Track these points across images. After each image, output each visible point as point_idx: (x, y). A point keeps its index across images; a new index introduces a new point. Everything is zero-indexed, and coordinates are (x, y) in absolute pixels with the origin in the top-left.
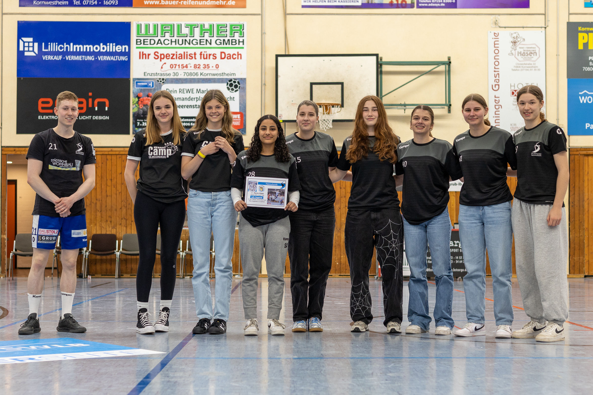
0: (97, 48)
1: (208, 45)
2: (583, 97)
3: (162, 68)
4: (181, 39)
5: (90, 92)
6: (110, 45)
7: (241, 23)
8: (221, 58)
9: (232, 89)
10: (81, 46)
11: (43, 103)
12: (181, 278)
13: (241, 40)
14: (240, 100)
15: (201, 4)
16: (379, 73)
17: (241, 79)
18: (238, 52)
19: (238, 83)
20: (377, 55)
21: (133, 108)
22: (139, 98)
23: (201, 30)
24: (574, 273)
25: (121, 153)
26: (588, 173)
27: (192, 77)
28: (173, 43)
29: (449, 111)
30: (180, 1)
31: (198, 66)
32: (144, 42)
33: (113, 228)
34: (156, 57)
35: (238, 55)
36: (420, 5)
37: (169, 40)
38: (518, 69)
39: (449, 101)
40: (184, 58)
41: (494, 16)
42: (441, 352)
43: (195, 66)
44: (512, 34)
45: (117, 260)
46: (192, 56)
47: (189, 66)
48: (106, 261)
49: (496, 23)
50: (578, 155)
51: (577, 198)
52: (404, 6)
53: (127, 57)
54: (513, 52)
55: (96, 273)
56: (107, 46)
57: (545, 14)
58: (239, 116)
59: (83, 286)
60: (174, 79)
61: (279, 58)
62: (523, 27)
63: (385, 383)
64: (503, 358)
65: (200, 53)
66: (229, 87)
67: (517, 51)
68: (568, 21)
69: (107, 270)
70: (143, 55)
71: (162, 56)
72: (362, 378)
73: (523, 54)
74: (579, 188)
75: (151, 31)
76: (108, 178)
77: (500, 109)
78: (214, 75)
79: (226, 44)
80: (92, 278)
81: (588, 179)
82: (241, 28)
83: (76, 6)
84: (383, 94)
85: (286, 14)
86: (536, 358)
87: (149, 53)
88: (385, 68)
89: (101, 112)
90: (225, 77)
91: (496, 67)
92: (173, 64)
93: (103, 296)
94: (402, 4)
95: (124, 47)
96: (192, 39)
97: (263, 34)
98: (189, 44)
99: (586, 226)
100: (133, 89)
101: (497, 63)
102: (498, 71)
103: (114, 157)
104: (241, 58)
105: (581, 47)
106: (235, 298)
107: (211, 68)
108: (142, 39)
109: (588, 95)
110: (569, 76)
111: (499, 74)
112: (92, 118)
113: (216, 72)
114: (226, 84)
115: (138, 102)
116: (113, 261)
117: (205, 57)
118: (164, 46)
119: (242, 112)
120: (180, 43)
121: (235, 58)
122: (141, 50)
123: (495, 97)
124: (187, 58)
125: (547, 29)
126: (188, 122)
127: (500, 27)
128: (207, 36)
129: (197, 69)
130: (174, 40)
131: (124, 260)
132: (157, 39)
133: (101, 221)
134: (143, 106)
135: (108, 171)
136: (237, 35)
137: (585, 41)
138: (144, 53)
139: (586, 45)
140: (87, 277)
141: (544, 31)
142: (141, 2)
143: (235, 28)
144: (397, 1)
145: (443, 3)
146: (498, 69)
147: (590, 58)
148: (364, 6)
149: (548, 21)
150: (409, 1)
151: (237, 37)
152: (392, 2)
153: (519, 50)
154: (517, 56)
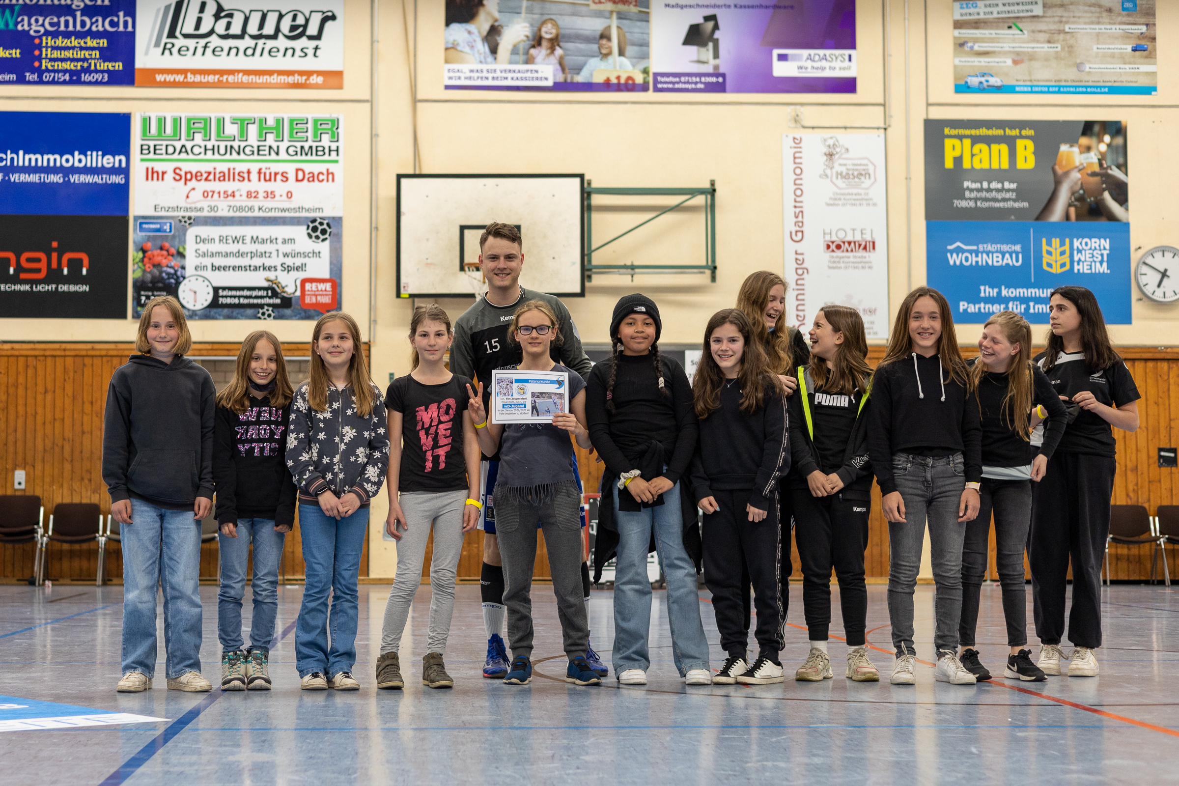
0: (67, 161)
1: (273, 156)
2: (955, 255)
3: (187, 197)
4: (222, 145)
5: (55, 240)
6: (91, 155)
7: (334, 116)
8: (297, 180)
9: (317, 237)
10: (39, 156)
13: (334, 146)
14: (331, 257)
15: (261, 81)
16: (585, 208)
17: (334, 218)
18: (328, 170)
19: (328, 225)
20: (581, 176)
21: (134, 271)
22: (144, 251)
23: (261, 129)
25: (111, 353)
27: (243, 214)
28: (209, 153)
29: (713, 279)
30: (222, 76)
31: (253, 195)
32: (155, 150)
33: (94, 491)
34: (178, 177)
35: (328, 174)
36: (660, 86)
37: (200, 147)
38: (837, 202)
39: (714, 261)
40: (229, 180)
41: (792, 107)
42: (686, 717)
43: (249, 195)
44: (825, 140)
45: (101, 551)
46: (246, 176)
47: (237, 194)
48: (80, 554)
49: (796, 120)
52: (630, 87)
53: (122, 176)
54: (828, 172)
55: (62, 577)
56: (86, 156)
57: (884, 105)
58: (328, 286)
59: (36, 600)
60: (210, 217)
61: (404, 181)
62: (846, 128)
63: (575, 774)
64: (799, 727)
65: (257, 170)
66: (312, 233)
67: (834, 171)
68: (925, 117)
69: (81, 570)
70: (153, 173)
71: (189, 176)
72: (532, 764)
73: (845, 177)
75: (169, 130)
76: (85, 400)
77: (805, 276)
78: (283, 210)
79: (306, 154)
80: (53, 585)
82: (333, 125)
83: (29, 83)
84: (593, 247)
85: (415, 101)
86: (859, 727)
87: (164, 170)
88: (597, 200)
89: (75, 277)
90: (304, 214)
91: (798, 199)
92: (209, 190)
93: (68, 618)
94: (626, 84)
95: (117, 158)
96: (243, 144)
97: (373, 136)
98: (239, 153)
100: (134, 236)
101: (798, 192)
102: (802, 207)
103: (97, 361)
104: (333, 180)
105: (949, 164)
107: (277, 198)
108: (152, 144)
109: (963, 251)
110: (929, 216)
111: (802, 212)
112: (57, 288)
113: (286, 205)
114: (305, 227)
115: (142, 260)
116: (93, 554)
117: (268, 178)
118: (191, 156)
119: (334, 278)
120: (222, 151)
121: (323, 180)
122: (150, 165)
123: (796, 253)
124: (234, 180)
125: (889, 131)
126: (235, 297)
127: (804, 127)
128: (271, 140)
129: (252, 199)
130: (209, 146)
131: (114, 552)
132: (178, 145)
133: (72, 479)
134: (152, 267)
135: (86, 387)
136: (326, 138)
137: (957, 153)
138: (155, 170)
139: (958, 160)
140: (43, 584)
141: (882, 136)
142: (151, 78)
143: (323, 126)
144: (618, 78)
145: (701, 82)
146: (801, 202)
147: (966, 184)
148: (558, 87)
149: (891, 116)
150: (639, 79)
151: (326, 141)
152: (608, 79)
153: (838, 168)
154: (834, 179)
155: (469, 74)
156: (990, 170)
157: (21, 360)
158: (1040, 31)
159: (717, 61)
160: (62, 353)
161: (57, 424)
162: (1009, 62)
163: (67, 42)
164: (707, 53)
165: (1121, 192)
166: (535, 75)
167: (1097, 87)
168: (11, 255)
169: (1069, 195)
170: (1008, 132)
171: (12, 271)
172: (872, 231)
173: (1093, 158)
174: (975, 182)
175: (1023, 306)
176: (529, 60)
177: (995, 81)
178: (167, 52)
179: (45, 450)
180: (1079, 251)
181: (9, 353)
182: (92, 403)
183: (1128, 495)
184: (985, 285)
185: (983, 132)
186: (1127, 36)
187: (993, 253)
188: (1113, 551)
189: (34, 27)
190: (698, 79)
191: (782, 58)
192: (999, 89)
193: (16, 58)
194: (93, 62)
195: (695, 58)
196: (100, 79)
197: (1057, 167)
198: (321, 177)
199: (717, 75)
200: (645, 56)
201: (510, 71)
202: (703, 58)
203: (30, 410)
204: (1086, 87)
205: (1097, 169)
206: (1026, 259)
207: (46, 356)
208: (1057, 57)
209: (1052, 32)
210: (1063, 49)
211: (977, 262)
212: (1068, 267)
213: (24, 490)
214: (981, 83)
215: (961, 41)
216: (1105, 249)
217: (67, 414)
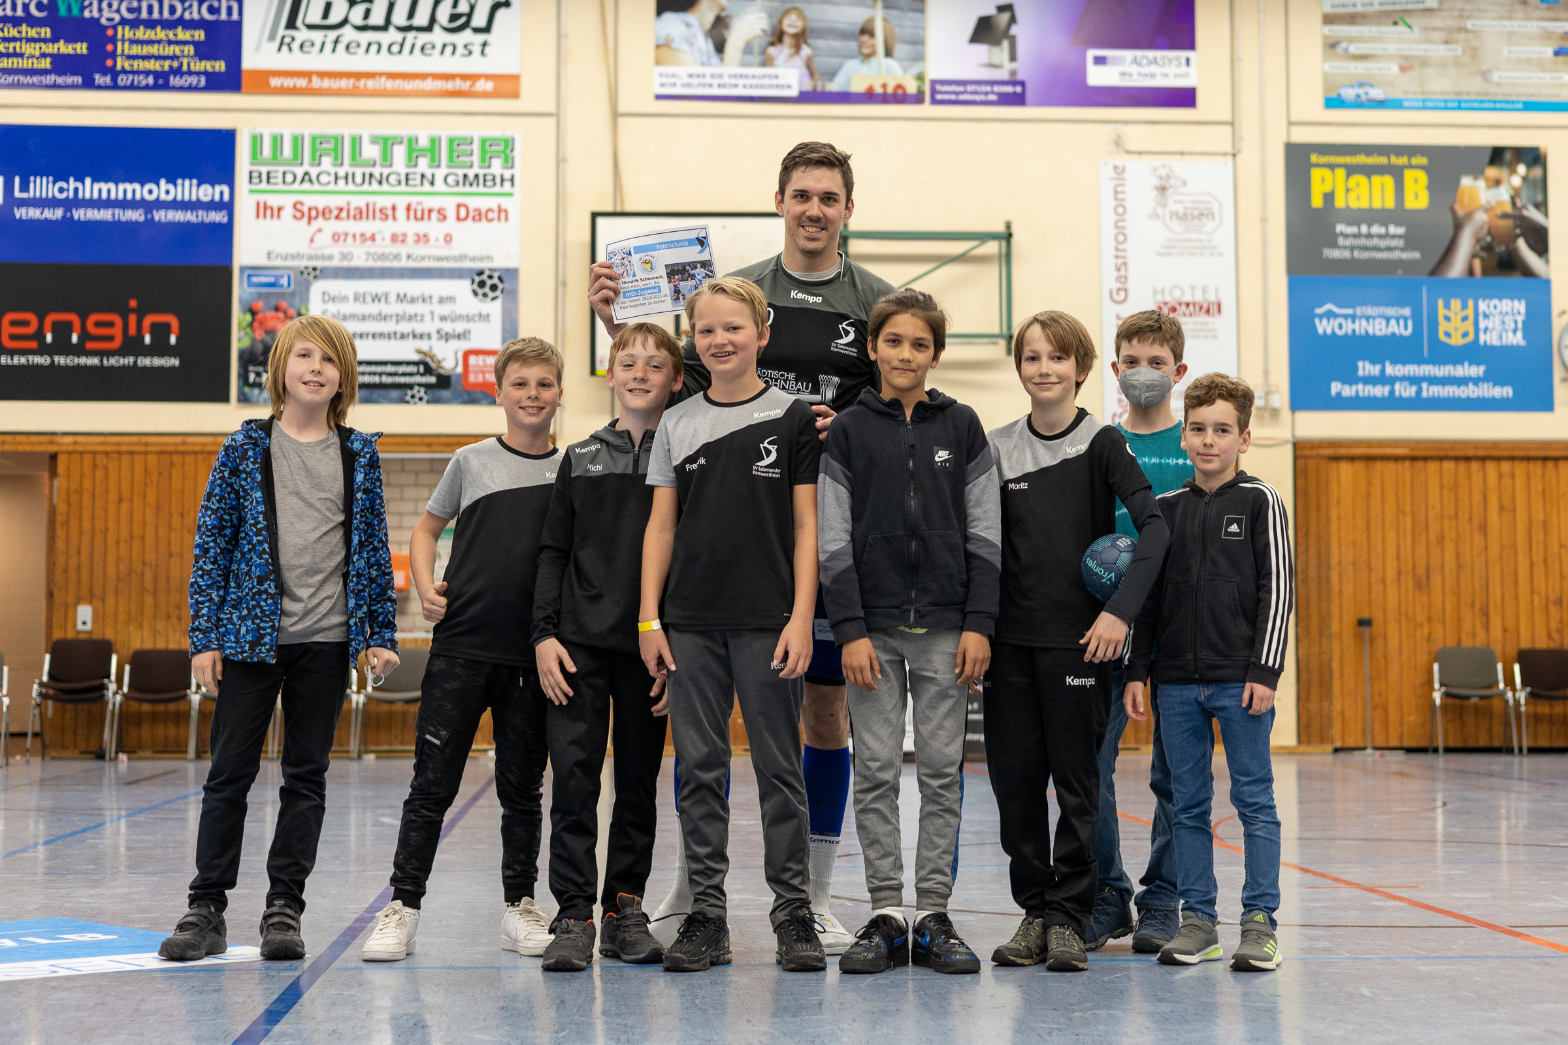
0: (150, 192)
1: (427, 187)
2: (1325, 321)
3: (312, 240)
4: (359, 172)
5: (133, 297)
6: (183, 185)
7: (508, 134)
9: (485, 295)
10: (112, 186)
11: (14, 323)
12: (352, 759)
13: (507, 174)
14: (504, 321)
15: (410, 87)
17: (507, 270)
18: (499, 206)
19: (500, 279)
21: (240, 340)
22: (253, 313)
23: (410, 150)
24: (1309, 743)
25: (209, 448)
26: (1338, 501)
27: (387, 264)
28: (341, 182)
30: (358, 80)
31: (400, 238)
32: (269, 178)
34: (299, 215)
35: (500, 211)
36: (939, 97)
37: (329, 174)
38: (1171, 251)
39: (1010, 327)
40: (368, 218)
41: (1114, 126)
43: (394, 238)
44: (1155, 169)
45: (194, 714)
46: (387, 214)
47: (378, 237)
48: (166, 717)
49: (1118, 142)
50: (1313, 457)
51: (1313, 561)
52: (899, 98)
53: (224, 213)
54: (1160, 211)
55: (140, 748)
56: (175, 185)
57: (1232, 124)
59: (106, 781)
60: (342, 268)
61: (600, 221)
62: (1182, 153)
65: (405, 206)
66: (478, 290)
67: (1167, 210)
68: (1283, 139)
69: (167, 738)
70: (265, 208)
71: (314, 213)
72: (794, 1016)
73: (1182, 217)
74: (1319, 537)
75: (287, 151)
76: (173, 511)
78: (440, 259)
79: (471, 185)
80: (129, 759)
81: (1339, 517)
82: (506, 147)
83: (100, 87)
85: (615, 115)
87: (281, 205)
88: (856, 247)
89: (160, 347)
90: (468, 264)
91: (1121, 247)
92: (340, 231)
93: (155, 808)
94: (895, 94)
95: (218, 188)
96: (386, 171)
97: (560, 161)
98: (380, 183)
99: (1335, 627)
100: (239, 291)
101: (1121, 238)
102: (1124, 257)
103: (190, 460)
104: (506, 219)
105: (1317, 201)
106: (485, 811)
107: (432, 242)
108: (264, 169)
109: (1336, 316)
110: (1291, 271)
111: (1125, 264)
112: (135, 362)
113: (444, 251)
114: (468, 282)
115: (251, 325)
116: (183, 717)
117: (419, 215)
118: (316, 187)
120: (359, 179)
121: (492, 220)
122: (262, 198)
124: (374, 217)
125: (1240, 158)
126: (375, 374)
127: (1128, 152)
128: (423, 165)
129: (399, 244)
130: (341, 173)
132: (300, 172)
133: (155, 617)
134: (264, 335)
135: (174, 494)
136: (497, 164)
137: (1328, 188)
138: (268, 205)
139: (1329, 197)
140: (116, 758)
141: (1231, 164)
142: (263, 82)
143: (494, 148)
144: (884, 86)
145: (993, 93)
146: (1124, 250)
147: (1340, 228)
148: (805, 97)
149: (1241, 139)
150: (912, 88)
151: (497, 167)
152: (871, 89)
153: (1172, 206)
154: (1168, 220)
155: (687, 80)
156: (1371, 210)
157: (87, 458)
158: (1435, 29)
159: (1014, 65)
160: (143, 449)
161: (136, 544)
162: (1395, 68)
163: (150, 34)
164: (1001, 54)
165: (1539, 240)
166: (774, 82)
167: (1508, 102)
168: (74, 318)
169: (1473, 242)
170: (1395, 160)
171: (75, 338)
172: (1217, 290)
173: (1503, 195)
174: (1350, 224)
175: (1414, 389)
176: (767, 62)
177: (1376, 93)
178: (285, 48)
179: (118, 579)
180: (1486, 316)
181: (71, 448)
182: (182, 515)
183: (1549, 636)
184: (1364, 359)
185: (1361, 159)
186: (1547, 36)
187: (1374, 318)
188: (1531, 709)
189: (106, 14)
190: (988, 89)
191: (1100, 61)
192: (1381, 104)
193: (82, 55)
194: (185, 61)
195: (985, 60)
196: (194, 83)
197: (1458, 208)
198: (490, 215)
199: (1014, 83)
200: (919, 58)
201: (741, 76)
202: (996, 61)
203: (99, 525)
204: (1495, 102)
205: (1508, 208)
206: (1417, 326)
207: (120, 453)
208: (1457, 62)
209: (1450, 30)
210: (1464, 51)
211: (1354, 331)
212: (1471, 337)
213: (90, 632)
214: (1358, 96)
215: (1333, 41)
216: (1519, 313)
217: (149, 530)
